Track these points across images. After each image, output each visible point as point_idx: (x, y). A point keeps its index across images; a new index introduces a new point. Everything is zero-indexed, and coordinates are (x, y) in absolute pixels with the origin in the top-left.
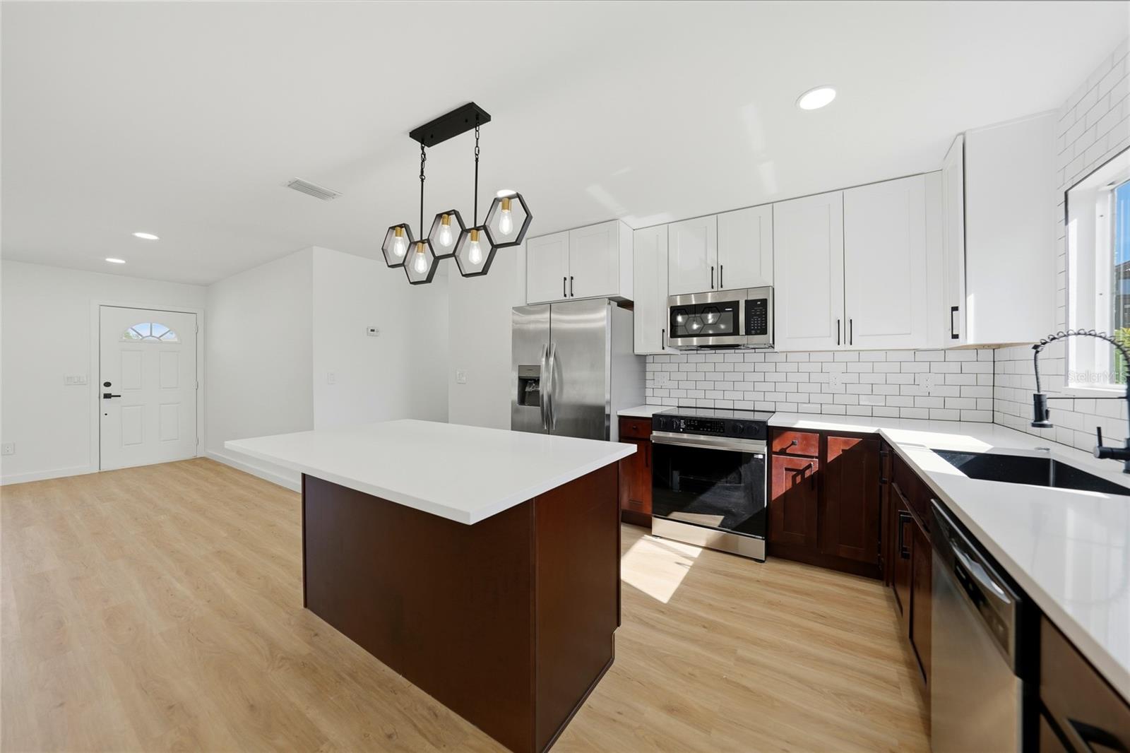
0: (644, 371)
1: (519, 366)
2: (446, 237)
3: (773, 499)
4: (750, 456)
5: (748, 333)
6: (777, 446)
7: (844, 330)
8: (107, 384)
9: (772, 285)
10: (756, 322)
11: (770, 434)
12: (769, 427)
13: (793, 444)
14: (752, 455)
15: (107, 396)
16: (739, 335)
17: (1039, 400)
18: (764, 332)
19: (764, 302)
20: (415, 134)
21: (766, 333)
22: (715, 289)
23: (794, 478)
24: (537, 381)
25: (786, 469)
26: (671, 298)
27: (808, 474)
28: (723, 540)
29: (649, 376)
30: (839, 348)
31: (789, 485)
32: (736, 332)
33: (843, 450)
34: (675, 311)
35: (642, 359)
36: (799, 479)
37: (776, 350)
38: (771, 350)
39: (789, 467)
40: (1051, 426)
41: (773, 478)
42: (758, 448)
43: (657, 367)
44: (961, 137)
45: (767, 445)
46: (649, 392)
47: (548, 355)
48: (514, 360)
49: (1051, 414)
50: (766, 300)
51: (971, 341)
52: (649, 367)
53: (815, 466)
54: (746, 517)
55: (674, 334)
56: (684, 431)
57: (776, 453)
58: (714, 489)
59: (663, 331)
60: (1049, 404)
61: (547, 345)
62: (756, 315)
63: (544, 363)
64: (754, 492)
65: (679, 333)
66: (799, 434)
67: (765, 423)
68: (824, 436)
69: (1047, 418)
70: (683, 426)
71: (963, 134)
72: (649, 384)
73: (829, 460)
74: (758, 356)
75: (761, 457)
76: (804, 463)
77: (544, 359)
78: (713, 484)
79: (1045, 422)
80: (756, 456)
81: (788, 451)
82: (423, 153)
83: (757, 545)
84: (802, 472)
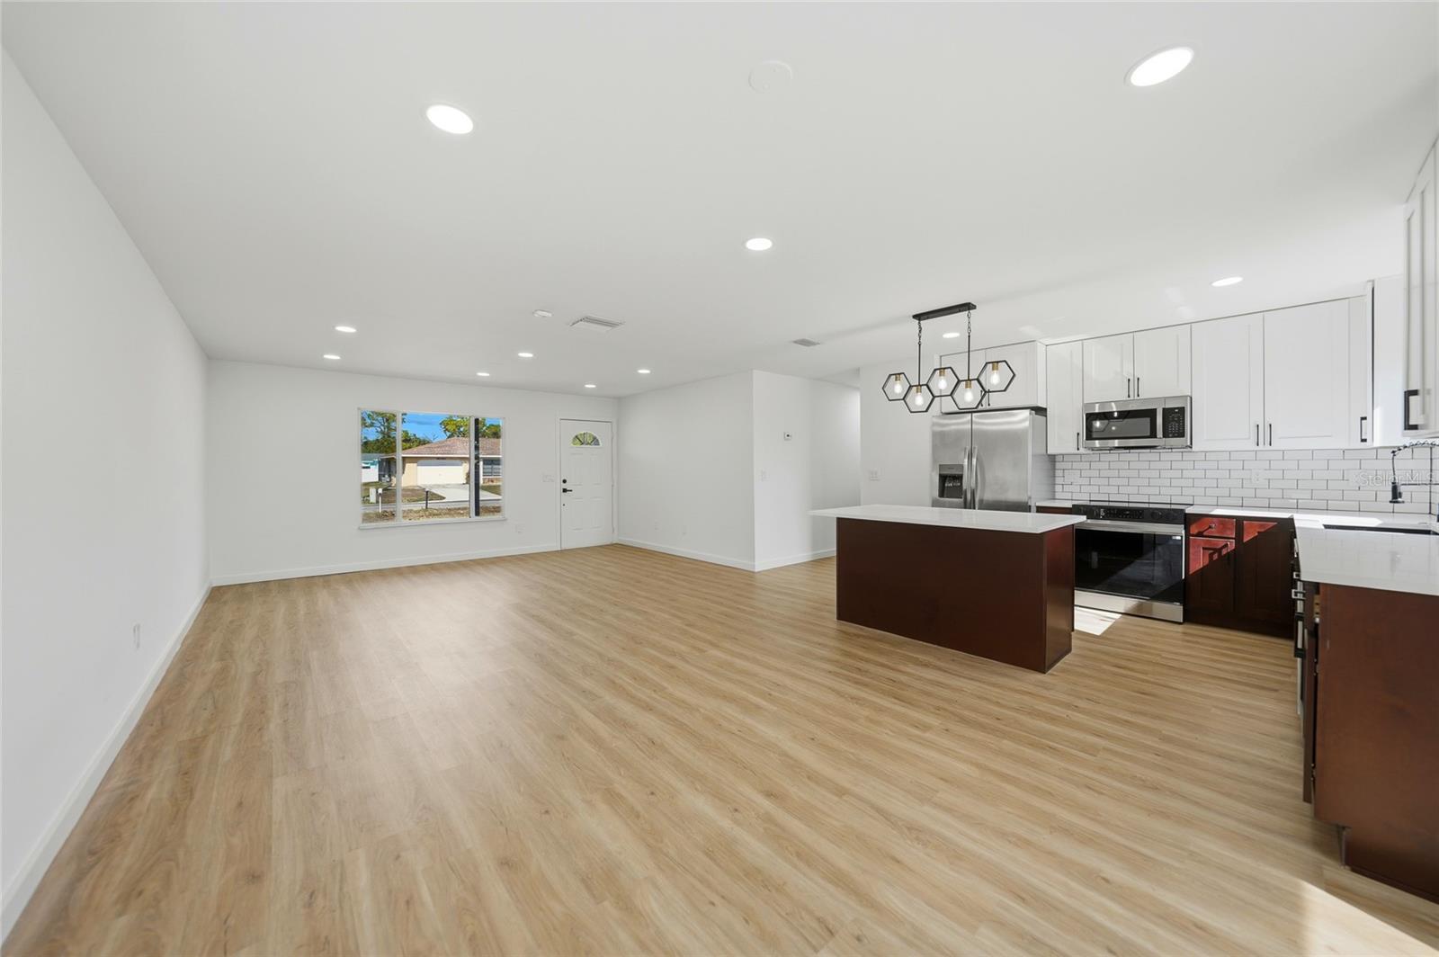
0: (1054, 469)
1: (940, 465)
2: (942, 384)
3: (1191, 573)
4: (1168, 538)
5: (1165, 435)
6: (1194, 530)
7: (1264, 433)
8: (565, 481)
9: (1189, 394)
10: (1173, 426)
11: (1187, 520)
12: (1186, 514)
13: (1210, 527)
14: (1171, 536)
15: (565, 490)
16: (1156, 437)
17: (1395, 488)
18: (1182, 435)
19: (1182, 410)
20: (915, 317)
21: (1183, 436)
22: (1132, 398)
23: (1211, 556)
24: (960, 478)
25: (1204, 548)
26: (1086, 406)
27: (1224, 552)
28: (1139, 607)
29: (1059, 473)
30: (1257, 448)
31: (1207, 562)
32: (1153, 435)
33: (1259, 532)
34: (1091, 417)
35: (1052, 459)
36: (1216, 557)
37: (1194, 449)
38: (1189, 449)
39: (1207, 546)
40: (1403, 502)
41: (1191, 556)
42: (1177, 531)
43: (1068, 465)
44: (1371, 283)
45: (1185, 528)
46: (1058, 488)
47: (970, 457)
48: (934, 460)
49: (1403, 496)
50: (1184, 408)
51: (1377, 444)
52: (1058, 465)
53: (1232, 545)
54: (1165, 587)
55: (1089, 437)
56: (1104, 518)
57: (1193, 535)
58: (1132, 565)
59: (1078, 434)
60: (1402, 489)
61: (968, 447)
62: (1173, 420)
63: (966, 463)
64: (1172, 566)
65: (1094, 436)
66: (1215, 520)
67: (1182, 510)
68: (1239, 521)
69: (1400, 497)
70: (1102, 513)
71: (1373, 281)
72: (1059, 480)
73: (1245, 540)
74: (1176, 455)
75: (1179, 538)
76: (1221, 542)
77: (966, 460)
78: (1132, 562)
79: (1399, 500)
80: (1174, 538)
81: (1205, 534)
82: (920, 328)
83: (1175, 610)
84: (1216, 550)
